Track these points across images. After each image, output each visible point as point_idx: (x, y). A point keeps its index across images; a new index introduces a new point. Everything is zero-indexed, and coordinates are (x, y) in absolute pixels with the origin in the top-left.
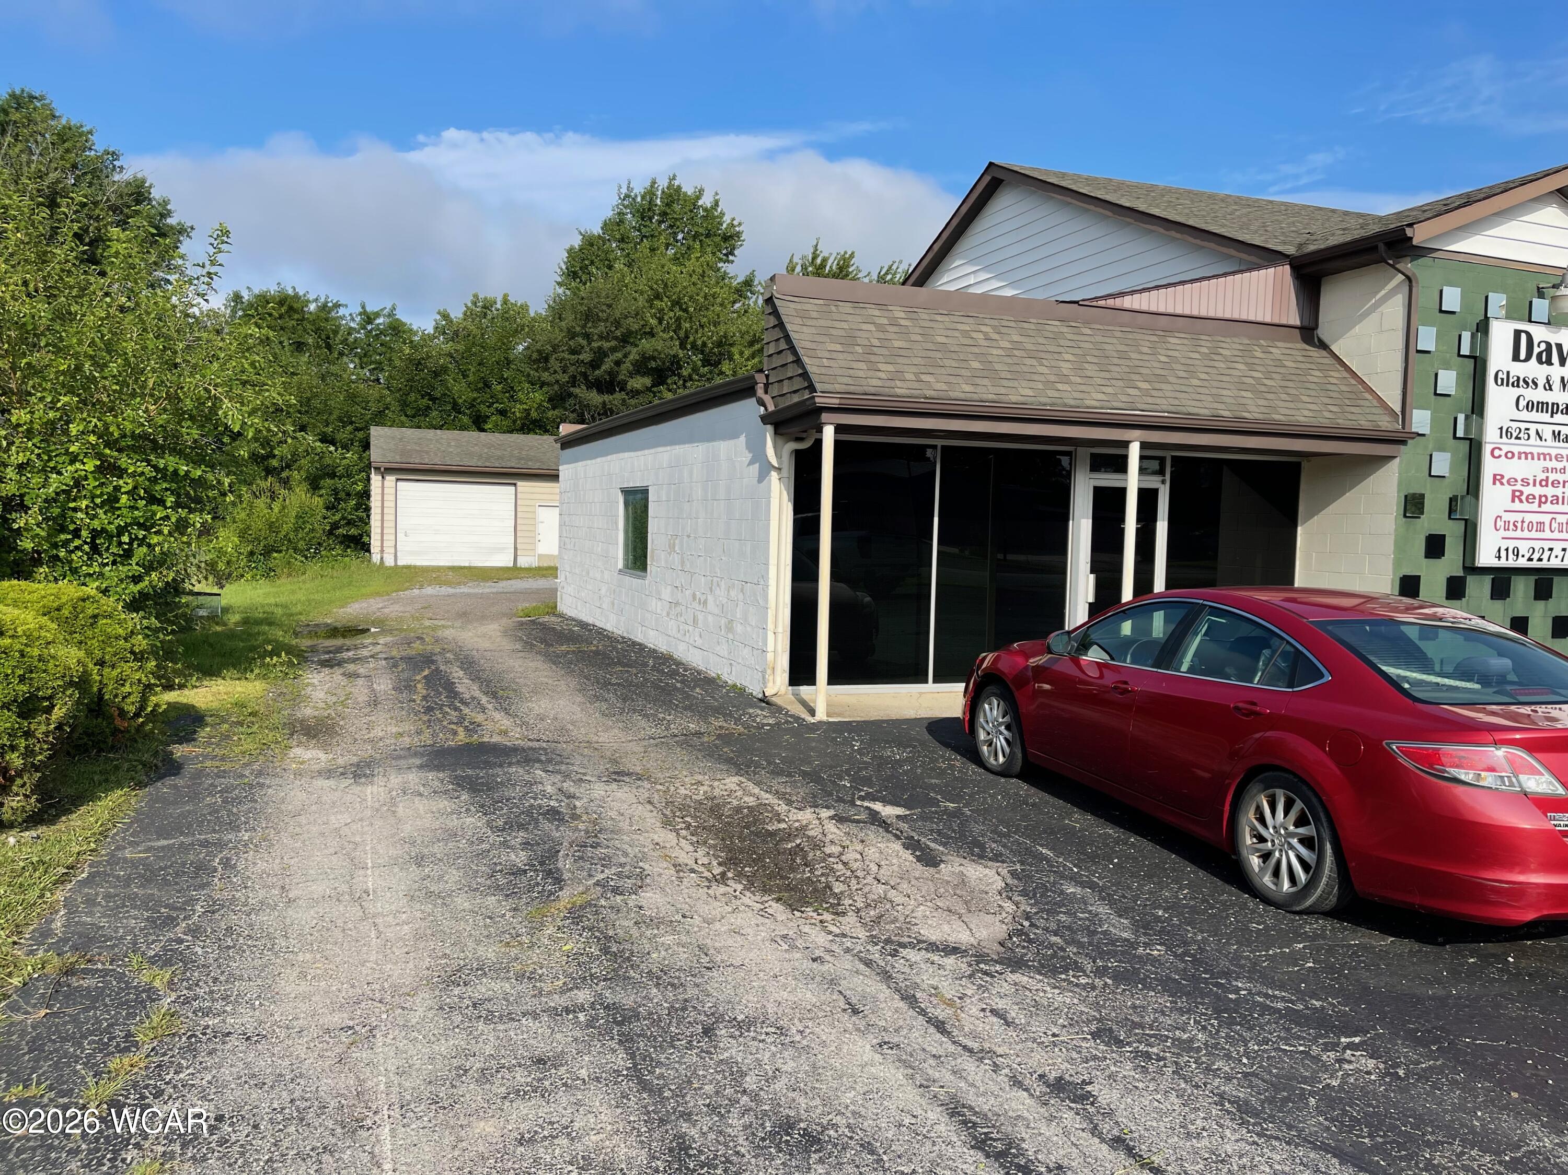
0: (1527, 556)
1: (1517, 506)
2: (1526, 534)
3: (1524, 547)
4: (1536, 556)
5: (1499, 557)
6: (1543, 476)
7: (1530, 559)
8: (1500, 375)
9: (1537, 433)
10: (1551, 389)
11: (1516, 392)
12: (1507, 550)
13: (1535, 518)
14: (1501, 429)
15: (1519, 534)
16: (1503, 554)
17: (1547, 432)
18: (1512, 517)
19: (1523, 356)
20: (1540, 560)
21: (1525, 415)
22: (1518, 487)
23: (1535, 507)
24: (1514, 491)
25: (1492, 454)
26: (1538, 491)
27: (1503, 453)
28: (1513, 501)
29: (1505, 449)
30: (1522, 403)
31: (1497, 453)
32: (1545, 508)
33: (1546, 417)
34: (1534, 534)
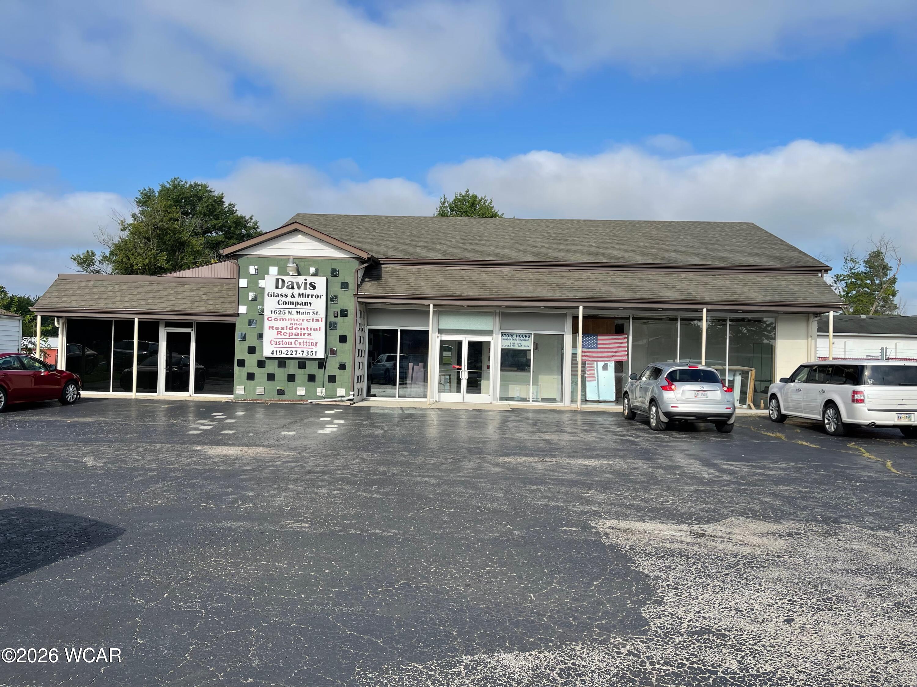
0: (286, 353)
1: (279, 336)
2: (284, 346)
3: (284, 350)
4: (289, 353)
5: (273, 354)
6: (291, 326)
7: (287, 354)
8: (270, 293)
9: (289, 312)
10: (294, 297)
11: (278, 299)
12: (277, 351)
13: (287, 340)
14: (272, 311)
15: (281, 346)
16: (275, 352)
17: (294, 312)
18: (278, 340)
19: (280, 286)
20: (291, 354)
21: (283, 306)
22: (280, 330)
23: (287, 336)
24: (278, 332)
25: (268, 319)
26: (288, 331)
27: (273, 319)
28: (278, 335)
29: (273, 318)
30: (281, 302)
31: (270, 319)
32: (291, 337)
33: (293, 307)
34: (287, 346)
